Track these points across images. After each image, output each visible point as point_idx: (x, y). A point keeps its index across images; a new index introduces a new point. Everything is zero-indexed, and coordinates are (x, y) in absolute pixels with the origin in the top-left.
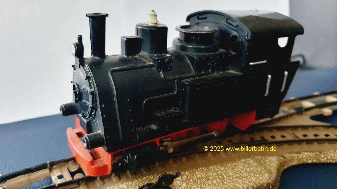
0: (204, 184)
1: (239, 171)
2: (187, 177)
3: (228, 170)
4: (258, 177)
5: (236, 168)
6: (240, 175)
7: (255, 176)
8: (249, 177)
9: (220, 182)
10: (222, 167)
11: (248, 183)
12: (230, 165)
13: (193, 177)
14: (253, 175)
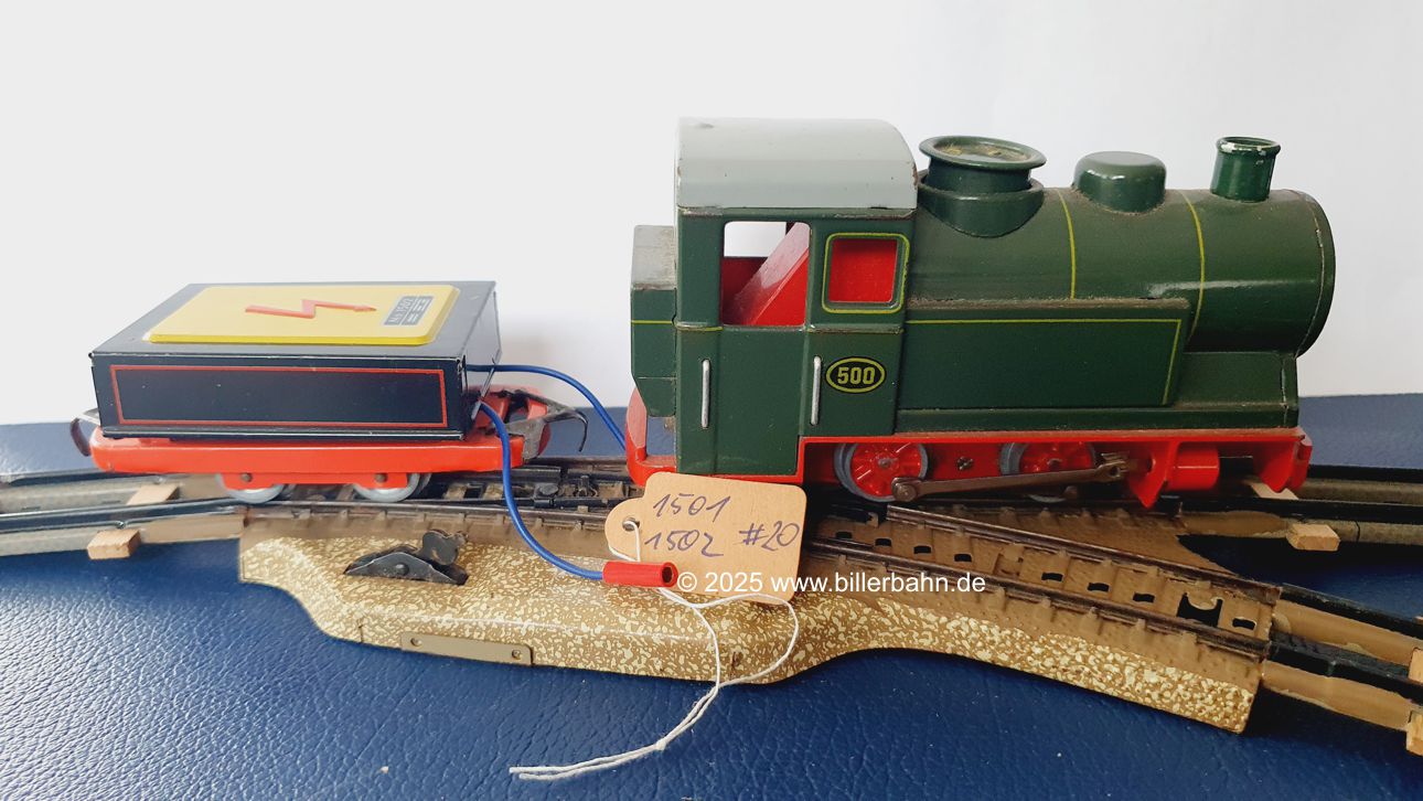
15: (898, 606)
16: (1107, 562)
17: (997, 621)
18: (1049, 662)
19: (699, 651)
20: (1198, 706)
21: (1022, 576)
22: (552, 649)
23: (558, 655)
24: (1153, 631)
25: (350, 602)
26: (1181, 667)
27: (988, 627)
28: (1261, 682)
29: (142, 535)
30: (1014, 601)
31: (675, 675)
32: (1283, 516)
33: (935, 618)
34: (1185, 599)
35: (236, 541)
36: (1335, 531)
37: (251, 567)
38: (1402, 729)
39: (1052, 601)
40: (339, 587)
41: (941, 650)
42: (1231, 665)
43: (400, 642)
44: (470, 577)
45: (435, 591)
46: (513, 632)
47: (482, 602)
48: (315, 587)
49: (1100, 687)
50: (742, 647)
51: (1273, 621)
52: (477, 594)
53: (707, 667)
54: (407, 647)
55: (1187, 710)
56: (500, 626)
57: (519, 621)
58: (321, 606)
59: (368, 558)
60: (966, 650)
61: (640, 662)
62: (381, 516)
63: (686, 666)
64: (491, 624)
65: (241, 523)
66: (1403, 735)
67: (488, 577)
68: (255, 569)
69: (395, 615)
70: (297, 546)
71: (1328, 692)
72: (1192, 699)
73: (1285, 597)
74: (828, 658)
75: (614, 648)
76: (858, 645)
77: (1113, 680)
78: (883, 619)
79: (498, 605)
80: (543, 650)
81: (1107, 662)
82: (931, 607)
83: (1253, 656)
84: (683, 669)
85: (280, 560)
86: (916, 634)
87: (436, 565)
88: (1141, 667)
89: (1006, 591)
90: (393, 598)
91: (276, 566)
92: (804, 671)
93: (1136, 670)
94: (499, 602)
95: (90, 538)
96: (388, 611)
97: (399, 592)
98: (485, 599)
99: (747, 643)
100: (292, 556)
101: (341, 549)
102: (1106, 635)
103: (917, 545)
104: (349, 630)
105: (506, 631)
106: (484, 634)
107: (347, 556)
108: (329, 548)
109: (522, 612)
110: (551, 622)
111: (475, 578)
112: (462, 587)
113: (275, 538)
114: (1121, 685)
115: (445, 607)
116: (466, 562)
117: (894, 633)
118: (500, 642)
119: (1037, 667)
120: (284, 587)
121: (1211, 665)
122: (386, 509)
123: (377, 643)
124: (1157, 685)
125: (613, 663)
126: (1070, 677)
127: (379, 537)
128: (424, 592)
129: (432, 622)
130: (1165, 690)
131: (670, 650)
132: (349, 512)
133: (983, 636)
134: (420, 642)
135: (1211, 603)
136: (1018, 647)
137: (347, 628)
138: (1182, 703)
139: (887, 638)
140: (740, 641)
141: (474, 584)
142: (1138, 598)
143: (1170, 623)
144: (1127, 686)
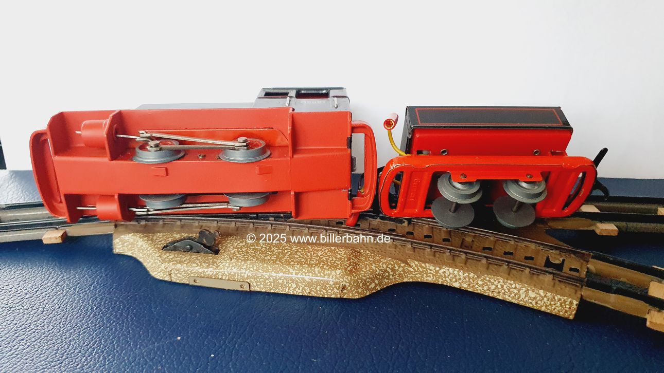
0: (254, 256)
1: (311, 256)
2: (244, 246)
3: (299, 252)
4: (325, 269)
5: (312, 253)
6: (307, 260)
7: (322, 267)
8: (314, 265)
9: (273, 260)
10: (296, 248)
11: (306, 271)
12: (310, 247)
13: (251, 247)
14: (321, 265)
15: (417, 263)
16: (512, 242)
17: (462, 268)
18: (485, 288)
19: (327, 284)
20: (553, 308)
21: (473, 248)
22: (259, 283)
23: (262, 286)
24: (533, 273)
25: (165, 263)
26: (546, 290)
27: (458, 272)
28: (582, 296)
29: (67, 233)
30: (469, 261)
31: (316, 295)
32: (592, 220)
33: (434, 268)
34: (548, 258)
35: (111, 235)
36: (617, 227)
37: (119, 247)
38: (645, 317)
39: (487, 260)
40: (160, 256)
41: (437, 282)
42: (568, 289)
43: (189, 281)
44: (221, 251)
45: (205, 258)
46: (241, 276)
47: (226, 263)
48: (149, 256)
49: (508, 298)
50: (346, 282)
51: (588, 268)
52: (224, 259)
53: (330, 291)
54: (192, 283)
55: (548, 309)
56: (235, 273)
57: (244, 271)
58: (152, 265)
59: (174, 242)
60: (448, 282)
61: (299, 289)
62: (178, 223)
63: (320, 291)
64: (231, 272)
65: (114, 227)
66: (646, 320)
67: (229, 251)
68: (120, 248)
69: (186, 269)
70: (140, 237)
71: (612, 301)
72: (551, 304)
73: (593, 257)
74: (385, 287)
75: (288, 283)
76: (399, 281)
77: (515, 296)
78: (410, 269)
79: (234, 264)
80: (255, 284)
81: (513, 288)
82: (432, 263)
83: (578, 284)
84: (319, 292)
85: (132, 244)
86: (425, 275)
87: (205, 245)
88: (528, 290)
89: (466, 255)
90: (185, 261)
91: (130, 246)
92: (374, 293)
93: (526, 291)
94: (234, 262)
95: (43, 234)
96: (183, 267)
97: (188, 258)
98: (228, 261)
99: (348, 280)
100: (137, 242)
101: (160, 238)
102: (511, 275)
103: (425, 234)
104: (165, 276)
105: (238, 276)
106: (227, 277)
107: (163, 242)
108: (155, 238)
109: (245, 267)
110: (258, 272)
111: (223, 251)
112: (217, 256)
113: (129, 233)
114: (519, 298)
115: (209, 265)
116: (218, 244)
117: (415, 275)
118: (235, 281)
119: (480, 290)
120: (134, 256)
121: (559, 289)
122: (180, 220)
123: (178, 281)
124: (535, 298)
125: (287, 290)
126: (495, 295)
127: (178, 232)
128: (200, 258)
129: (204, 272)
130: (539, 300)
131: (313, 284)
132: (163, 221)
133: (455, 276)
134: (198, 281)
135: (560, 260)
136: (472, 281)
137: (164, 275)
138: (546, 306)
139: (412, 277)
140: (345, 279)
141: (222, 254)
142: (527, 258)
143: (541, 270)
144: (521, 298)
